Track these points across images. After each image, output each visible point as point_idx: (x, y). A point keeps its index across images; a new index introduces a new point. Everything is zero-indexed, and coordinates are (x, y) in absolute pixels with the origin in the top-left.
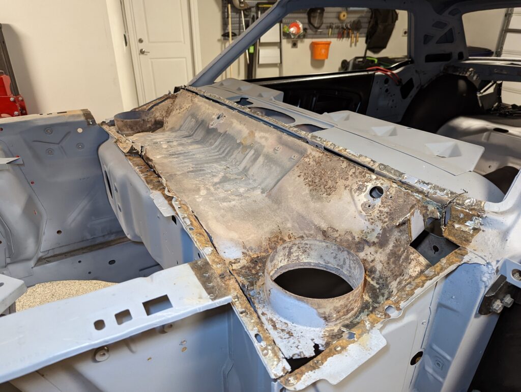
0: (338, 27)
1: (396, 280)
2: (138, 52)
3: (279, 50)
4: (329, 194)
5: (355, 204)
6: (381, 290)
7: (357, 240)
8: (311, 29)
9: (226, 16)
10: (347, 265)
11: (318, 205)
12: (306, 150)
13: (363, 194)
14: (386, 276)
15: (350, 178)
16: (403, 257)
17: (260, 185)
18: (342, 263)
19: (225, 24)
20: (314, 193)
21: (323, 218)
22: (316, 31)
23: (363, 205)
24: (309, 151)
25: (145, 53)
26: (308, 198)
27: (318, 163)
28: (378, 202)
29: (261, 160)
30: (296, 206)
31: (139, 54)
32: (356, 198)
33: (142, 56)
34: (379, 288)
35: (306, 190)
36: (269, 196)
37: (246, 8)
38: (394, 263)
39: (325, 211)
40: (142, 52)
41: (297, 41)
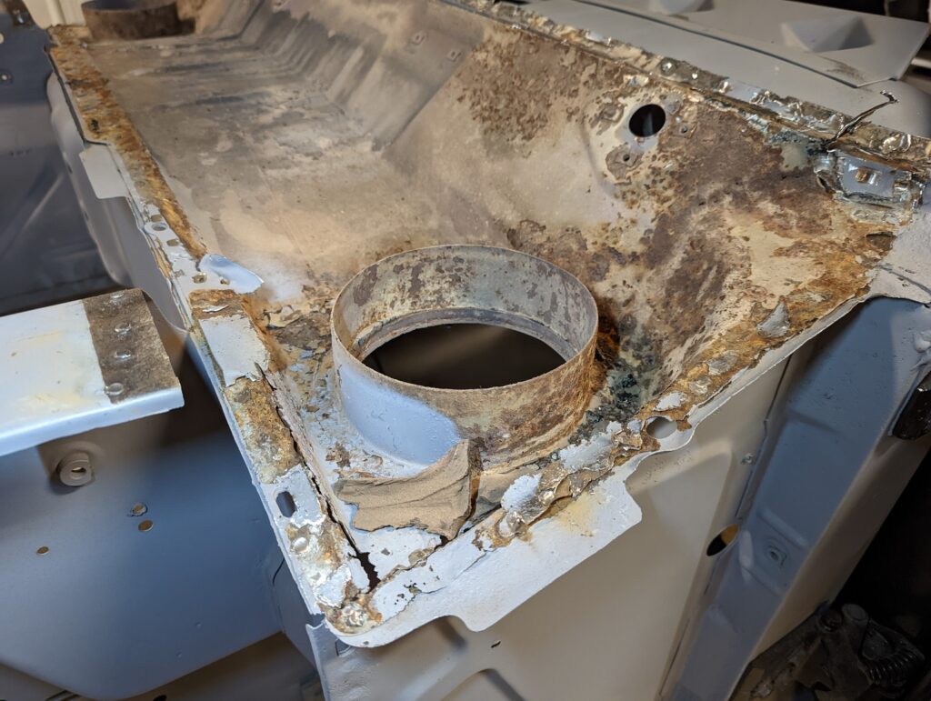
1: (682, 344)
4: (529, 137)
5: (591, 157)
6: (645, 371)
7: (591, 249)
10: (561, 311)
11: (501, 167)
12: (479, 33)
13: (613, 129)
14: (657, 338)
15: (583, 90)
16: (706, 285)
17: (371, 130)
18: (548, 308)
20: (494, 137)
21: (512, 197)
23: (612, 158)
24: (488, 33)
26: (479, 152)
27: (507, 59)
28: (651, 144)
29: (377, 70)
30: (449, 173)
32: (595, 140)
34: (639, 369)
35: (475, 132)
36: (390, 155)
38: (682, 302)
39: (517, 181)
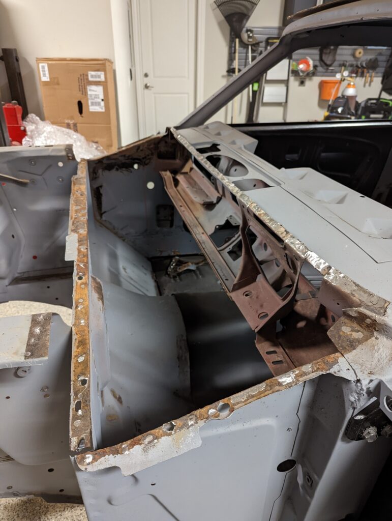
0: (351, 66)
2: (143, 86)
3: (285, 88)
8: (322, 66)
9: (233, 51)
19: (231, 59)
22: (328, 69)
25: (150, 88)
31: (144, 89)
33: (146, 91)
37: (254, 43)
40: (146, 87)
41: (305, 79)
